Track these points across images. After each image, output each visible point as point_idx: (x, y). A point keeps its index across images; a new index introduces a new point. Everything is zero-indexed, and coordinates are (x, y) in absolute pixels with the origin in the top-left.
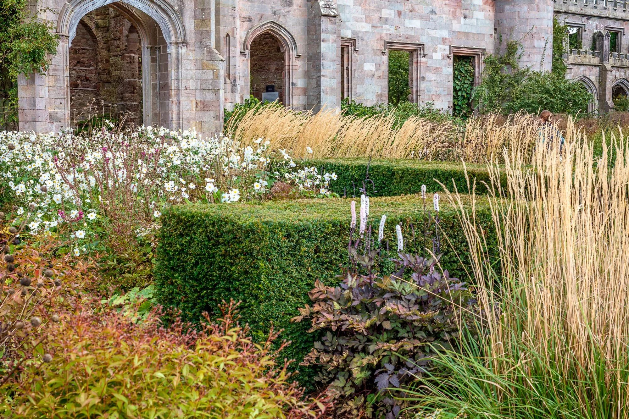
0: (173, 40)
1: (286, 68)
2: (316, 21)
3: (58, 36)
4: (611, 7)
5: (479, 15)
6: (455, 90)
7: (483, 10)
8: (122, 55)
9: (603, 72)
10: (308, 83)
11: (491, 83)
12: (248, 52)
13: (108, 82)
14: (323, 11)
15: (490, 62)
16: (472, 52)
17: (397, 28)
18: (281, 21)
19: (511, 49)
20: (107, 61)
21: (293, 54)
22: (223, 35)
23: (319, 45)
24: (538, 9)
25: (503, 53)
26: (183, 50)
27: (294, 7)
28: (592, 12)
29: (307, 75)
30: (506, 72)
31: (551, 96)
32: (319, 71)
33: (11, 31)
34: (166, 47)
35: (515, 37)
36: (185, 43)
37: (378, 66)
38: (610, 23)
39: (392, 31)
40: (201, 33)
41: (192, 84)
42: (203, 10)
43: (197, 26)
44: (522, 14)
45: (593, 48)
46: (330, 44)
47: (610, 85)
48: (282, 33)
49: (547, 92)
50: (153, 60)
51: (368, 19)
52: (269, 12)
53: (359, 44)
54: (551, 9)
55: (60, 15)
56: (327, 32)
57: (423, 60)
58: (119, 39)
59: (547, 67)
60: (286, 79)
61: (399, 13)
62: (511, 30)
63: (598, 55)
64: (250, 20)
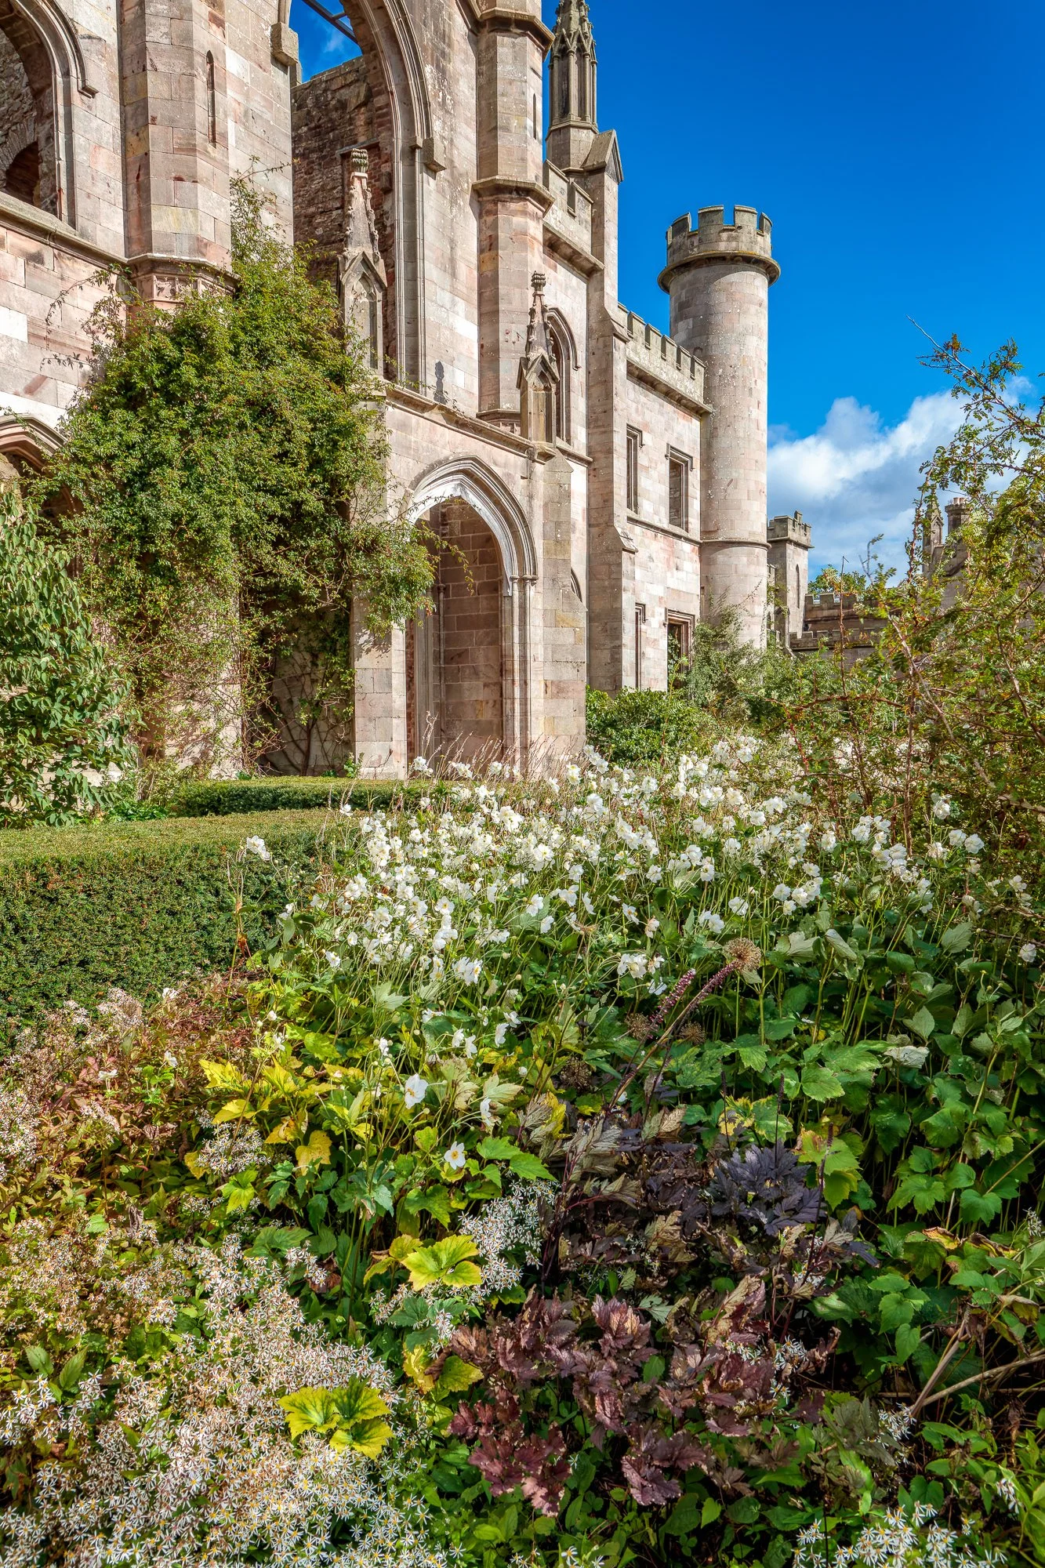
0: (516, 573)
2: (610, 558)
5: (686, 566)
7: (691, 560)
14: (624, 543)
16: (683, 619)
19: (726, 618)
23: (617, 596)
26: (532, 592)
36: (535, 580)
40: (555, 564)
41: (541, 652)
42: (558, 524)
43: (546, 551)
56: (627, 576)
57: (643, 627)
59: (763, 644)
62: (724, 593)
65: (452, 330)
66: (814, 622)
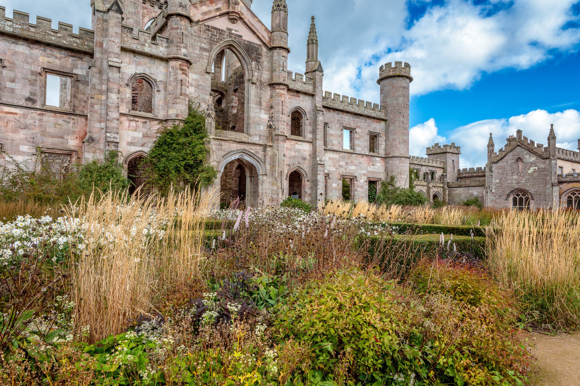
0: (261, 173)
1: (303, 185)
2: (316, 166)
3: (217, 171)
4: (431, 161)
5: (379, 164)
6: (369, 196)
7: (380, 162)
8: (233, 179)
9: (429, 188)
10: (312, 192)
11: (384, 192)
12: (288, 178)
13: (225, 190)
14: (319, 162)
15: (383, 184)
16: (376, 179)
17: (346, 169)
18: (302, 166)
19: (392, 179)
20: (226, 181)
21: (306, 179)
22: (280, 172)
23: (317, 176)
24: (403, 162)
25: (389, 180)
26: (265, 177)
27: (307, 160)
28: (423, 164)
29: (311, 188)
30: (390, 188)
31: (411, 198)
32: (317, 187)
33: (200, 169)
34: (258, 176)
35: (394, 174)
36: (266, 175)
37: (338, 185)
38: (431, 168)
39: (344, 170)
40: (273, 171)
41: (268, 191)
42: (273, 162)
43: (271, 168)
44: (396, 164)
45: (424, 179)
46: (321, 176)
47: (432, 194)
48: (302, 171)
49: (409, 197)
50: (251, 181)
51: (334, 166)
52: (297, 162)
53: (330, 176)
54: (408, 163)
55: (218, 163)
56: (320, 171)
57: (356, 182)
58: (231, 172)
59: (407, 186)
60: (303, 190)
61: (347, 163)
62: (392, 171)
63: (426, 181)
64: (289, 166)
65: (259, 117)
66: (461, 178)
